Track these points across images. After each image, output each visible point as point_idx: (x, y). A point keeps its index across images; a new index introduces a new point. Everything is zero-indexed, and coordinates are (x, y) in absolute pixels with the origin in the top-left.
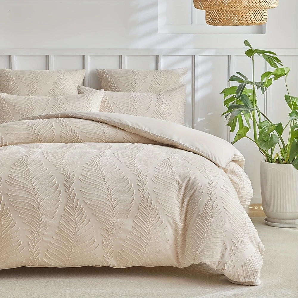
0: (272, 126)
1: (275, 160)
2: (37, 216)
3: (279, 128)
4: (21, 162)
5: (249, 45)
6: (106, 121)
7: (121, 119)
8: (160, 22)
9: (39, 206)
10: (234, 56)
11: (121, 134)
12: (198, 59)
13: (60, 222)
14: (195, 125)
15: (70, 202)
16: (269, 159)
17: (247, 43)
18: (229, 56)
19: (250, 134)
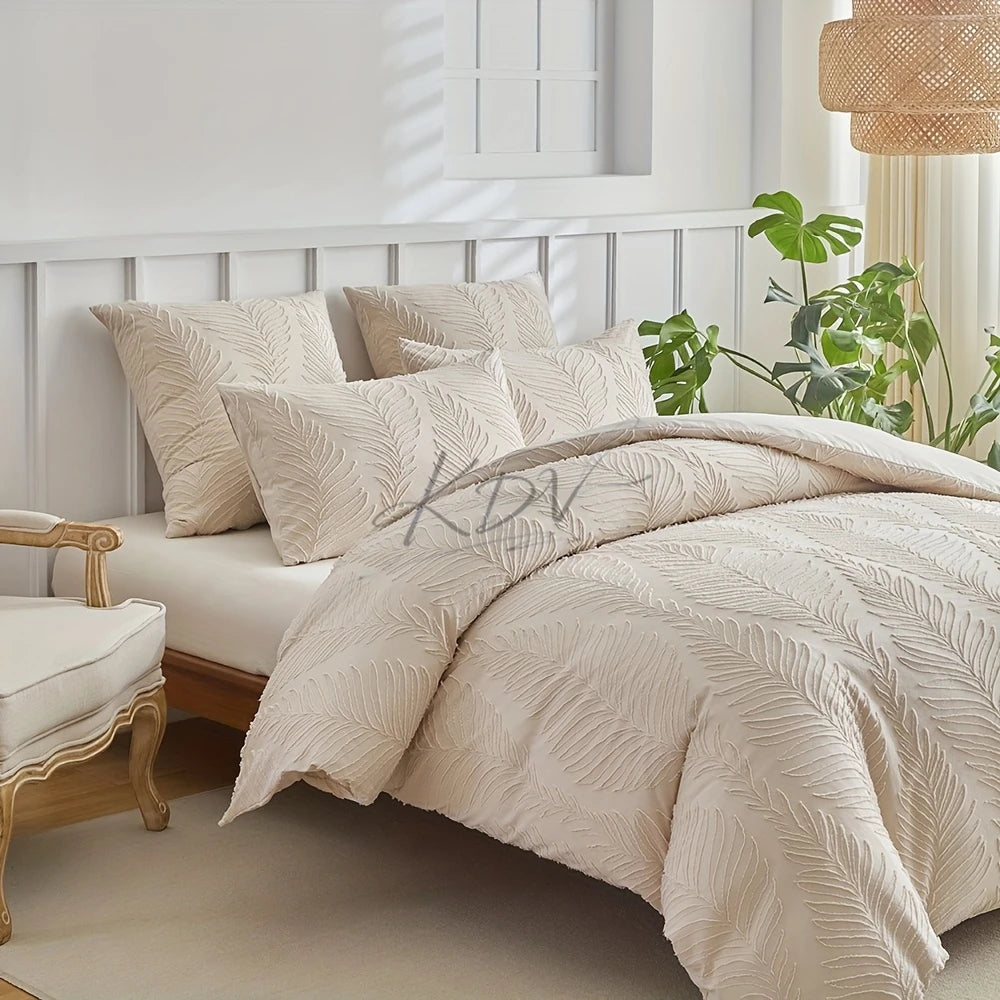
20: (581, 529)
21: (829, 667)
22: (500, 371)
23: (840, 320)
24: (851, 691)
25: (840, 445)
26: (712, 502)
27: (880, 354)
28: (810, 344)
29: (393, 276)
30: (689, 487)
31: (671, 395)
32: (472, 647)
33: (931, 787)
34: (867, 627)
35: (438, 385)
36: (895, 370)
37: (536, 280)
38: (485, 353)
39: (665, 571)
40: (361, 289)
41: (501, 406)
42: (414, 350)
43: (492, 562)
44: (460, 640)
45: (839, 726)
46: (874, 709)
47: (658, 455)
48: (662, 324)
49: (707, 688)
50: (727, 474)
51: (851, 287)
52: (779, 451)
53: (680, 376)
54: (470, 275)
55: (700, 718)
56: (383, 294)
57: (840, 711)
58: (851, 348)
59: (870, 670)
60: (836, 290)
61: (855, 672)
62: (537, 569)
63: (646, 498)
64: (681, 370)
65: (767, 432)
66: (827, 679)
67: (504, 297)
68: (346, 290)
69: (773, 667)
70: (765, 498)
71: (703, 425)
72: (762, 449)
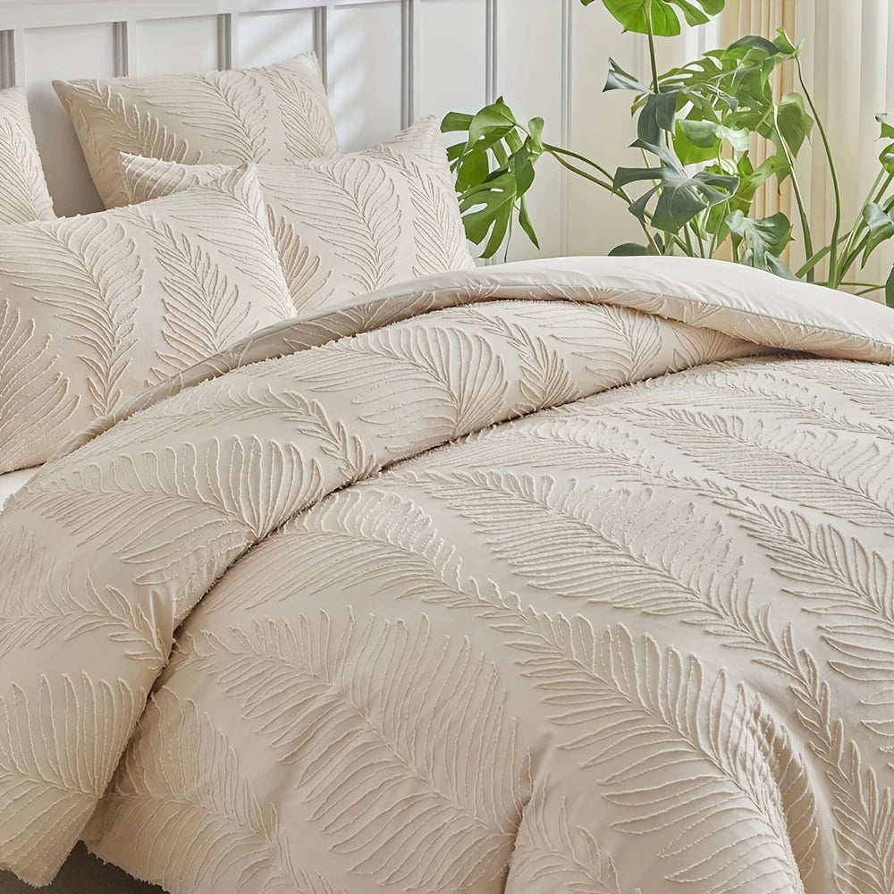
12: (333, 18)
20: (358, 451)
21: (730, 689)
22: (257, 197)
23: (689, 106)
24: (764, 725)
25: (716, 300)
26: (545, 393)
27: (746, 149)
28: (661, 144)
29: (120, 63)
30: (512, 374)
31: (483, 206)
32: (196, 644)
33: (880, 856)
34: (784, 616)
35: (169, 221)
36: (764, 171)
37: (311, 65)
38: (235, 171)
39: (480, 524)
40: (75, 82)
41: (255, 245)
42: (141, 169)
43: (224, 514)
44: (179, 632)
45: (748, 789)
46: (797, 750)
47: (469, 331)
48: (472, 117)
49: (548, 737)
50: (564, 352)
51: (706, 63)
52: (634, 310)
53: (495, 182)
54: (224, 60)
55: (537, 782)
56: (105, 89)
57: (749, 763)
58: (708, 143)
59: (791, 689)
60: (687, 68)
61: (769, 694)
62: (294, 516)
63: (452, 396)
64: (497, 174)
65: (616, 286)
66: (729, 714)
67: (268, 90)
68: (56, 85)
69: (648, 701)
70: (615, 379)
71: (530, 281)
72: (610, 310)
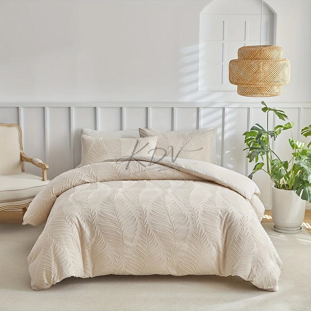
0: (281, 163)
1: (281, 186)
2: (121, 240)
3: (286, 165)
4: (109, 200)
5: (265, 105)
6: (166, 164)
7: (177, 163)
8: (200, 83)
9: (122, 234)
10: (252, 108)
11: (177, 174)
12: (227, 110)
13: (137, 245)
14: (224, 156)
15: (144, 230)
16: (277, 186)
17: (263, 103)
18: (249, 109)
19: (265, 167)
26: (142, 176)
30: (132, 172)
45: (70, 225)
57: (73, 222)
